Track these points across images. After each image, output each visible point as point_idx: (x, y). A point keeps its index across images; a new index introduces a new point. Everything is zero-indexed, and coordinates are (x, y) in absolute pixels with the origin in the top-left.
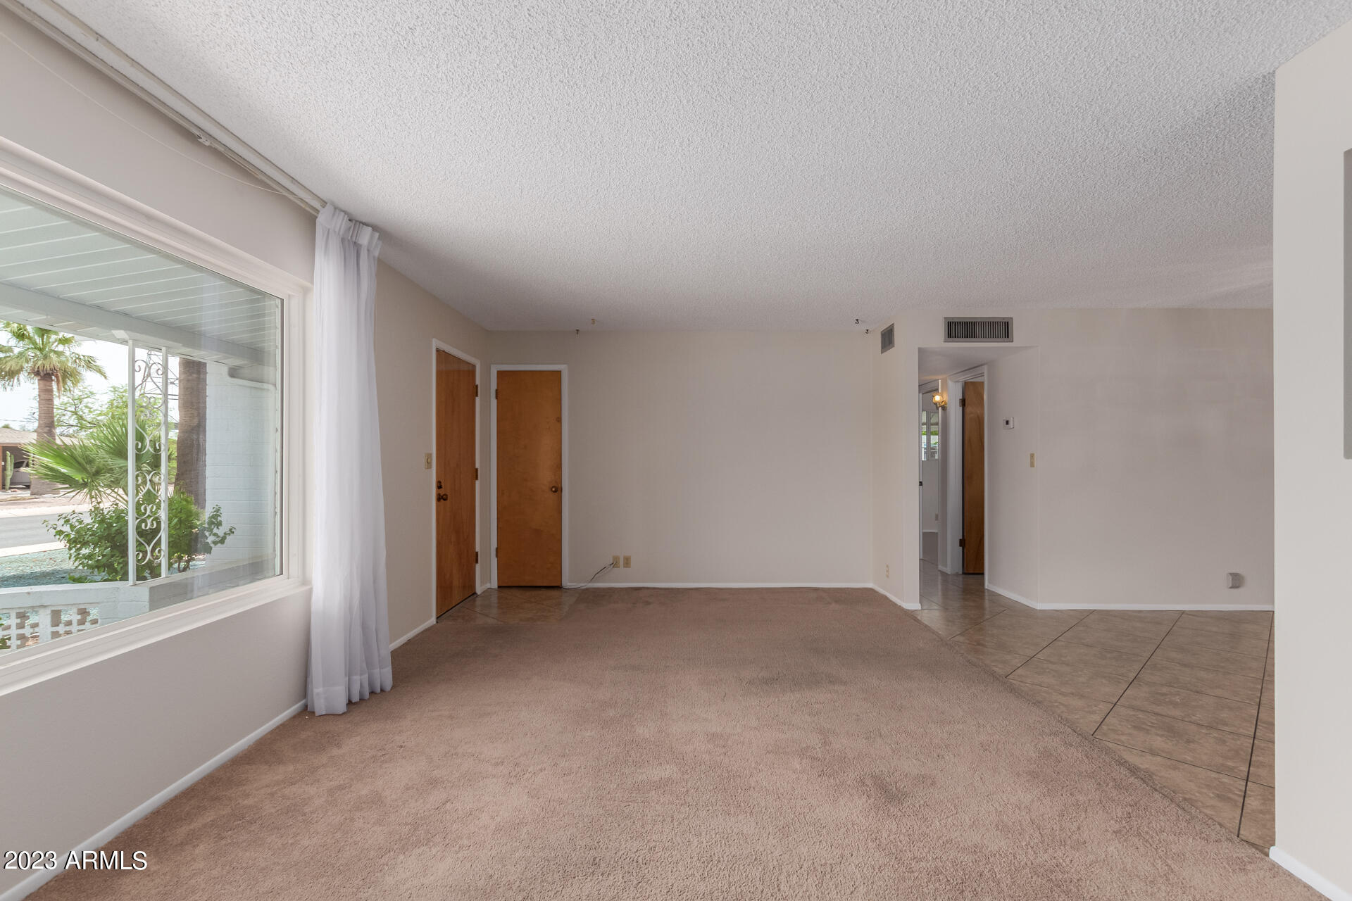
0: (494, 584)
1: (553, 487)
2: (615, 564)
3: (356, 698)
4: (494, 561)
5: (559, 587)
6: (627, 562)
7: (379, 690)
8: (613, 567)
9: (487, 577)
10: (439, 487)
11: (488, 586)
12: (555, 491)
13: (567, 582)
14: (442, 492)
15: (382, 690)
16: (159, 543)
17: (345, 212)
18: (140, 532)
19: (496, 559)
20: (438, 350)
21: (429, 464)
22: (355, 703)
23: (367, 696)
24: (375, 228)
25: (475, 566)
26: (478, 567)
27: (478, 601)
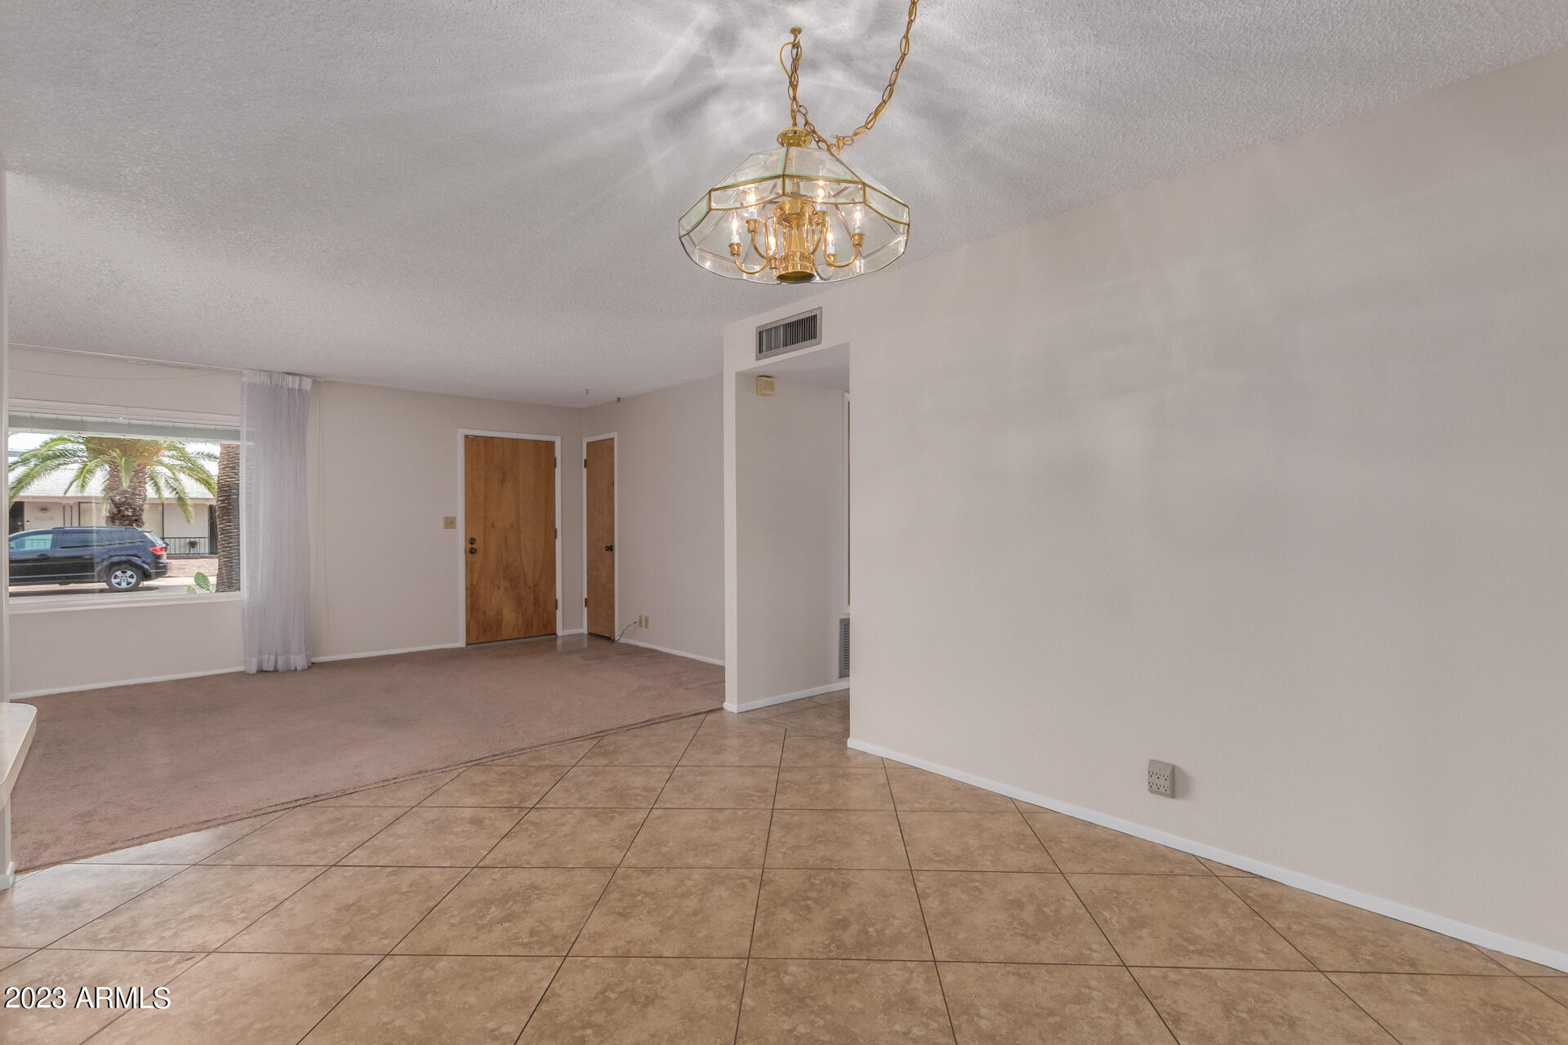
0: (585, 632)
2: (639, 622)
5: (612, 639)
6: (647, 622)
8: (639, 626)
10: (472, 541)
11: (576, 631)
12: (609, 550)
13: (620, 637)
19: (586, 609)
20: (467, 436)
21: (450, 525)
25: (554, 612)
26: (559, 613)
27: (559, 642)
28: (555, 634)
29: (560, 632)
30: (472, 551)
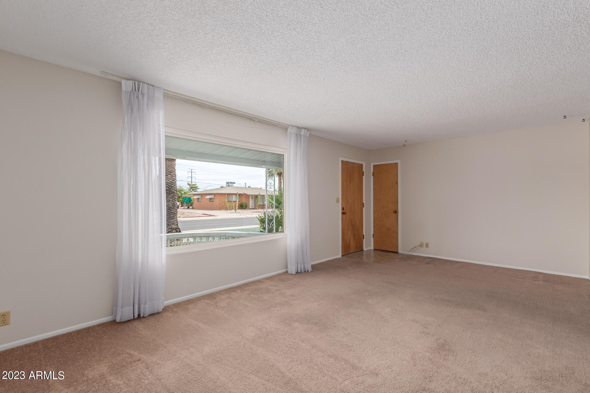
0: (372, 248)
1: (395, 211)
2: (421, 245)
3: (299, 271)
4: (372, 239)
5: (397, 253)
6: (427, 245)
7: (307, 271)
8: (421, 247)
9: (369, 245)
10: (343, 209)
11: (370, 248)
12: (396, 213)
13: (400, 251)
14: (344, 211)
15: (308, 271)
16: (273, 223)
17: (296, 127)
18: (268, 220)
19: (373, 238)
20: (342, 161)
21: (338, 201)
22: (299, 273)
23: (303, 271)
24: (305, 128)
25: (363, 240)
26: (364, 241)
27: (364, 253)
28: (363, 250)
29: (365, 249)
30: (343, 213)
